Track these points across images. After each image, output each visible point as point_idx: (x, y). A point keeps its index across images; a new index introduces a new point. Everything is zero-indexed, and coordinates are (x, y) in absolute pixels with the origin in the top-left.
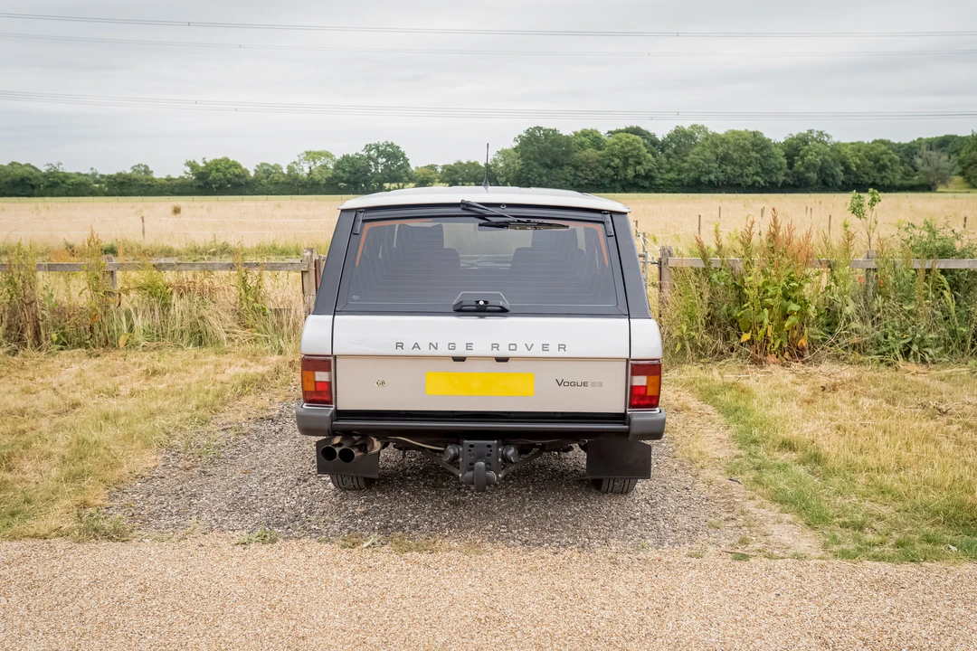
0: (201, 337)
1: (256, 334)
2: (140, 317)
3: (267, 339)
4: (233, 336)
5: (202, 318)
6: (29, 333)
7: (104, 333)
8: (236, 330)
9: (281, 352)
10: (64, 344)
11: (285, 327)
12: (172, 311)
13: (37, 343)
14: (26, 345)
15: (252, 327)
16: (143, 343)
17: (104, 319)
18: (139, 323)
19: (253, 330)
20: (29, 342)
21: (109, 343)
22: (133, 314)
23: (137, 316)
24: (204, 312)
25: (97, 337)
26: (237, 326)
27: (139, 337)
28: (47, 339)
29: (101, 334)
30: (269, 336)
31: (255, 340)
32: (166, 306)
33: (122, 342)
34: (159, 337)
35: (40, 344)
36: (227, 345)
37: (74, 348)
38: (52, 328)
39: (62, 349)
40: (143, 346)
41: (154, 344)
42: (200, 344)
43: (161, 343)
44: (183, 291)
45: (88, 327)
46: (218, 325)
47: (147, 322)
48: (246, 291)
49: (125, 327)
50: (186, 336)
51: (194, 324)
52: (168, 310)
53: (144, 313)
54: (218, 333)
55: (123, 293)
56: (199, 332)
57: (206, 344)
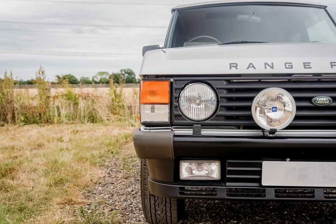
0: (93, 119)
1: (120, 117)
2: (64, 109)
3: (125, 119)
4: (109, 118)
5: (94, 110)
6: (9, 116)
7: (47, 117)
8: (110, 115)
10: (26, 122)
11: (133, 115)
12: (79, 107)
13: (13, 121)
14: (8, 122)
15: (118, 114)
16: (66, 121)
17: (46, 110)
18: (63, 112)
19: (119, 115)
20: (10, 121)
21: (49, 121)
22: (60, 108)
23: (62, 108)
24: (95, 107)
25: (43, 119)
26: (111, 113)
27: (63, 118)
28: (18, 119)
29: (45, 117)
31: (119, 120)
32: (76, 104)
33: (56, 120)
34: (73, 118)
35: (15, 121)
36: (107, 122)
37: (31, 124)
38: (20, 114)
39: (25, 124)
40: (66, 123)
41: (71, 122)
42: (93, 122)
43: (74, 122)
44: (86, 97)
45: (38, 114)
46: (102, 113)
47: (67, 111)
48: (115, 96)
49: (56, 114)
50: (86, 119)
51: (90, 113)
52: (77, 106)
53: (66, 107)
54: (102, 116)
55: (55, 97)
56: (93, 116)
57: (96, 122)
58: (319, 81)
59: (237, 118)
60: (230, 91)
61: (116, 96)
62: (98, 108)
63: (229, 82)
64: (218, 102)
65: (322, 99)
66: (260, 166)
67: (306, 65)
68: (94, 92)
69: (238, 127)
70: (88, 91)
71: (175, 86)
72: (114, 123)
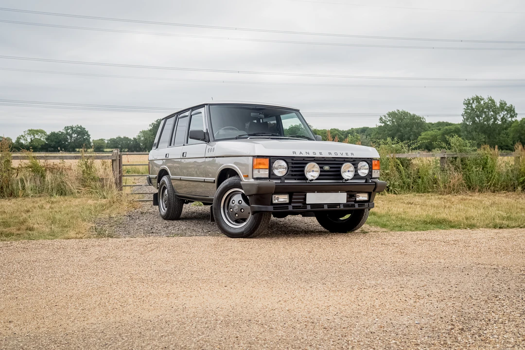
0: (62, 192)
1: (91, 190)
3: (97, 192)
4: (79, 191)
5: (63, 182)
7: (10, 190)
8: (80, 188)
9: (105, 198)
11: (105, 187)
12: (46, 179)
15: (89, 186)
17: (10, 182)
18: (28, 185)
19: (90, 188)
21: (12, 195)
22: (25, 181)
23: (27, 181)
24: (64, 180)
25: (6, 193)
26: (81, 186)
27: (29, 192)
29: (8, 190)
30: (98, 191)
31: (91, 193)
32: (43, 176)
33: (20, 193)
34: (40, 191)
36: (78, 195)
40: (32, 196)
41: (38, 195)
42: (62, 195)
43: (41, 195)
44: (52, 169)
45: (1, 187)
46: (72, 185)
47: (33, 184)
49: (20, 187)
50: (55, 192)
51: (59, 185)
52: (44, 178)
53: (30, 180)
54: (72, 189)
55: (18, 169)
56: (62, 189)
57: (65, 195)
58: (325, 160)
59: (295, 175)
60: (292, 163)
61: (87, 167)
62: (67, 181)
63: (292, 160)
64: (288, 168)
65: (327, 168)
66: (306, 196)
67: (321, 153)
68: (60, 163)
69: (295, 179)
70: (53, 163)
71: (271, 161)
72: (85, 196)
